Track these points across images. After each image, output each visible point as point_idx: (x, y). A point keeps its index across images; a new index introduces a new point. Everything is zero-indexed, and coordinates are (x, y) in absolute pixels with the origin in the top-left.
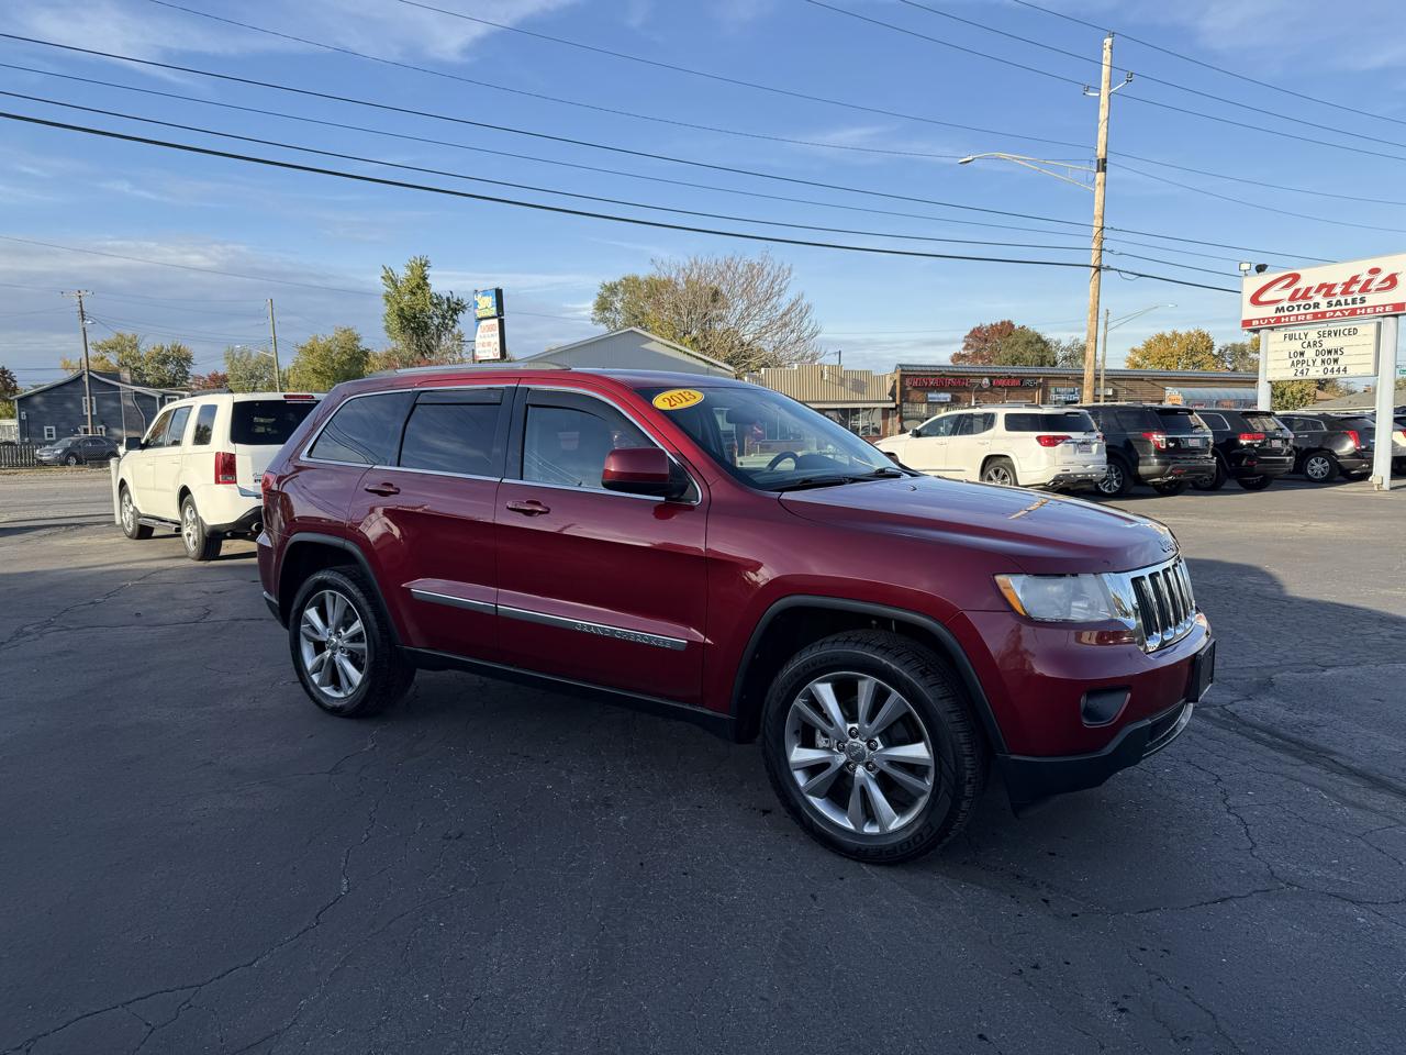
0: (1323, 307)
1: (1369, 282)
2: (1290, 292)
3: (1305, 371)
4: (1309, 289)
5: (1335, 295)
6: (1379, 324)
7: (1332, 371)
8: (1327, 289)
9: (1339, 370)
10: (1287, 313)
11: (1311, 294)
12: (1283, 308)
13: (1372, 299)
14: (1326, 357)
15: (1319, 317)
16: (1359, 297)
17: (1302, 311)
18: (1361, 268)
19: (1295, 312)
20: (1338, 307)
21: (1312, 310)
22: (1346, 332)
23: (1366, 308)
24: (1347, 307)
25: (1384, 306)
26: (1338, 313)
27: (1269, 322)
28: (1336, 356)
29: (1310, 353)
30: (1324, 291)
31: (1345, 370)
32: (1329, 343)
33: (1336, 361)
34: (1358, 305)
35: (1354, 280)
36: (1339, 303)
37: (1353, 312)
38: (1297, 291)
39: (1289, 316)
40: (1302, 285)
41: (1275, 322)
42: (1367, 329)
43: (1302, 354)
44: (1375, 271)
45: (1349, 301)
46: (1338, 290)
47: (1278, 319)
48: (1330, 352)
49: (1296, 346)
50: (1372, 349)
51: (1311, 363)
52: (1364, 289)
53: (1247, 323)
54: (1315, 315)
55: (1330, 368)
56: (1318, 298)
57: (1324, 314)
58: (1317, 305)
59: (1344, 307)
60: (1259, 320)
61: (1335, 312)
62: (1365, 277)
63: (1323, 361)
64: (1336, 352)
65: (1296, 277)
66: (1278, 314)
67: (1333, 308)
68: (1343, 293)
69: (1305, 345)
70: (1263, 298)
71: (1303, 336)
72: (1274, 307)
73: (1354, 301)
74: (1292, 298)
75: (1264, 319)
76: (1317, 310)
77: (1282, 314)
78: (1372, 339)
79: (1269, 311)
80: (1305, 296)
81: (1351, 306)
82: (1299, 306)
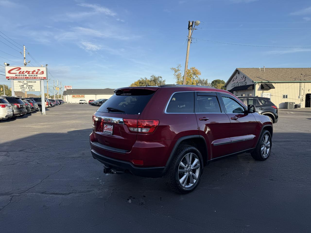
0: (28, 76)
1: (38, 72)
2: (18, 72)
3: (24, 90)
4: (23, 72)
5: (30, 74)
6: (40, 81)
7: (31, 90)
8: (29, 72)
9: (32, 90)
10: (18, 76)
11: (24, 73)
12: (17, 75)
13: (39, 76)
14: (29, 87)
15: (27, 78)
16: (36, 75)
17: (22, 76)
18: (36, 69)
19: (21, 76)
20: (31, 76)
21: (25, 76)
22: (33, 82)
23: (38, 77)
24: (33, 77)
25: (42, 77)
26: (31, 78)
27: (14, 78)
28: (31, 87)
29: (25, 86)
30: (27, 72)
31: (34, 90)
32: (29, 84)
33: (32, 88)
34: (36, 77)
35: (34, 71)
36: (31, 75)
37: (35, 78)
38: (20, 72)
39: (19, 77)
40: (22, 70)
41: (15, 78)
42: (38, 82)
43: (23, 86)
44: (39, 70)
45: (34, 75)
46: (31, 73)
47: (16, 77)
48: (30, 86)
49: (22, 84)
50: (40, 86)
51: (25, 88)
52: (37, 73)
53: (7, 77)
54: (26, 78)
55: (30, 89)
56: (26, 74)
57: (28, 78)
58: (26, 75)
59: (32, 77)
60: (11, 77)
61: (31, 77)
62: (37, 71)
63: (28, 88)
64: (31, 86)
65: (20, 69)
66: (16, 76)
67: (30, 76)
68: (32, 73)
69: (24, 84)
70: (11, 72)
71: (23, 82)
72: (15, 75)
73: (35, 76)
74: (19, 73)
75: (12, 77)
76: (26, 76)
77: (17, 76)
78: (39, 84)
79: (14, 75)
80: (23, 73)
81: (34, 77)
82: (21, 75)
